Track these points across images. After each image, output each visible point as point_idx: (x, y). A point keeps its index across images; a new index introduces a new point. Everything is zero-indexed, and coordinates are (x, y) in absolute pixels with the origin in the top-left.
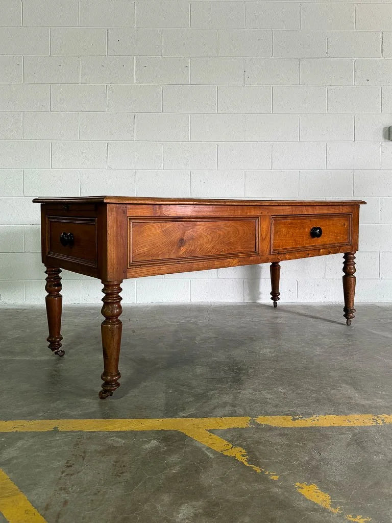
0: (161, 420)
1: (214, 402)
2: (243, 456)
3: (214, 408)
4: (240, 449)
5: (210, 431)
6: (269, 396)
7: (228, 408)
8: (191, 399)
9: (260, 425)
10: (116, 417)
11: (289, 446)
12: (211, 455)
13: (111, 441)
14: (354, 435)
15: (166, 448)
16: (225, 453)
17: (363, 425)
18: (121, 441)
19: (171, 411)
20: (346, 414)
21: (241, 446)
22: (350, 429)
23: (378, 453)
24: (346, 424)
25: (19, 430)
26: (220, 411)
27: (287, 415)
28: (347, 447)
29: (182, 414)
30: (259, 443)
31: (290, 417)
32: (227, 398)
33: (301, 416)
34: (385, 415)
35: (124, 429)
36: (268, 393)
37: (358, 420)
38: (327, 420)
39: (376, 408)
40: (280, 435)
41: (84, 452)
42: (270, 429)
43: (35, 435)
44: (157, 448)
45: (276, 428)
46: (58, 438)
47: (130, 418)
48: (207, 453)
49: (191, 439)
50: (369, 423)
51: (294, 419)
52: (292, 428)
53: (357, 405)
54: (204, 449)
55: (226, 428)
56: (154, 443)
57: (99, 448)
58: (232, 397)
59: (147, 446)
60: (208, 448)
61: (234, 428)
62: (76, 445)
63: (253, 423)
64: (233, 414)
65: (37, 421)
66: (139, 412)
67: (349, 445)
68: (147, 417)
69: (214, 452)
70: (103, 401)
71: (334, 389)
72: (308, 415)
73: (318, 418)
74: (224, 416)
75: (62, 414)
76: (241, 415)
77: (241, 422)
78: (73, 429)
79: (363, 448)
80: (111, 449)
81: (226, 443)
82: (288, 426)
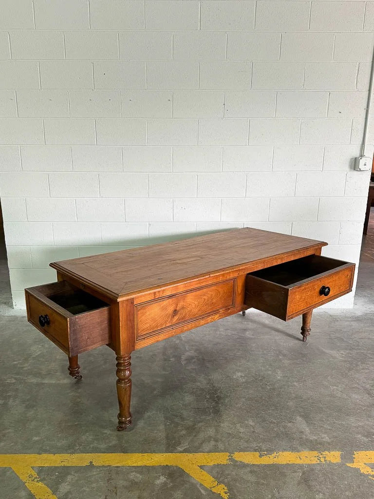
0: (165, 454)
1: (202, 435)
2: (226, 493)
3: (202, 443)
4: (223, 486)
5: (201, 467)
6: (242, 430)
7: (213, 443)
8: (184, 432)
9: (237, 462)
10: (132, 452)
11: (258, 483)
12: (203, 492)
13: (132, 476)
14: (304, 473)
15: (171, 484)
16: (214, 490)
17: (309, 462)
18: (140, 477)
19: (171, 446)
20: (298, 451)
21: (224, 483)
22: (301, 466)
23: (320, 492)
24: (298, 462)
25: (66, 464)
26: (206, 447)
27: (255, 451)
28: (298, 486)
29: (180, 449)
30: (235, 480)
31: (257, 454)
32: (211, 432)
33: (266, 453)
34: (327, 452)
35: (140, 464)
36: (241, 426)
37: (307, 458)
38: (285, 458)
39: (320, 444)
40: (251, 472)
41: (116, 488)
42: (244, 466)
43: (78, 469)
44: (165, 484)
45: (248, 465)
46: (95, 473)
47: (142, 452)
48: (200, 489)
49: (188, 475)
50: (315, 461)
51: (261, 456)
52: (258, 466)
53: (307, 440)
54: (198, 486)
55: (211, 464)
56: (163, 479)
57: (125, 483)
58: (214, 431)
59: (158, 482)
60: (201, 485)
61: (218, 465)
62: (108, 480)
63: (231, 459)
64: (215, 450)
65: (76, 455)
66: (147, 446)
67: (299, 484)
68: (154, 452)
69: (205, 489)
70: (120, 433)
71: (290, 422)
72: (270, 451)
73: (278, 455)
74: (210, 452)
75: (93, 448)
76: (223, 452)
77: (221, 458)
78: (104, 464)
79: (309, 487)
80: (134, 485)
81: (214, 480)
82: (256, 463)
